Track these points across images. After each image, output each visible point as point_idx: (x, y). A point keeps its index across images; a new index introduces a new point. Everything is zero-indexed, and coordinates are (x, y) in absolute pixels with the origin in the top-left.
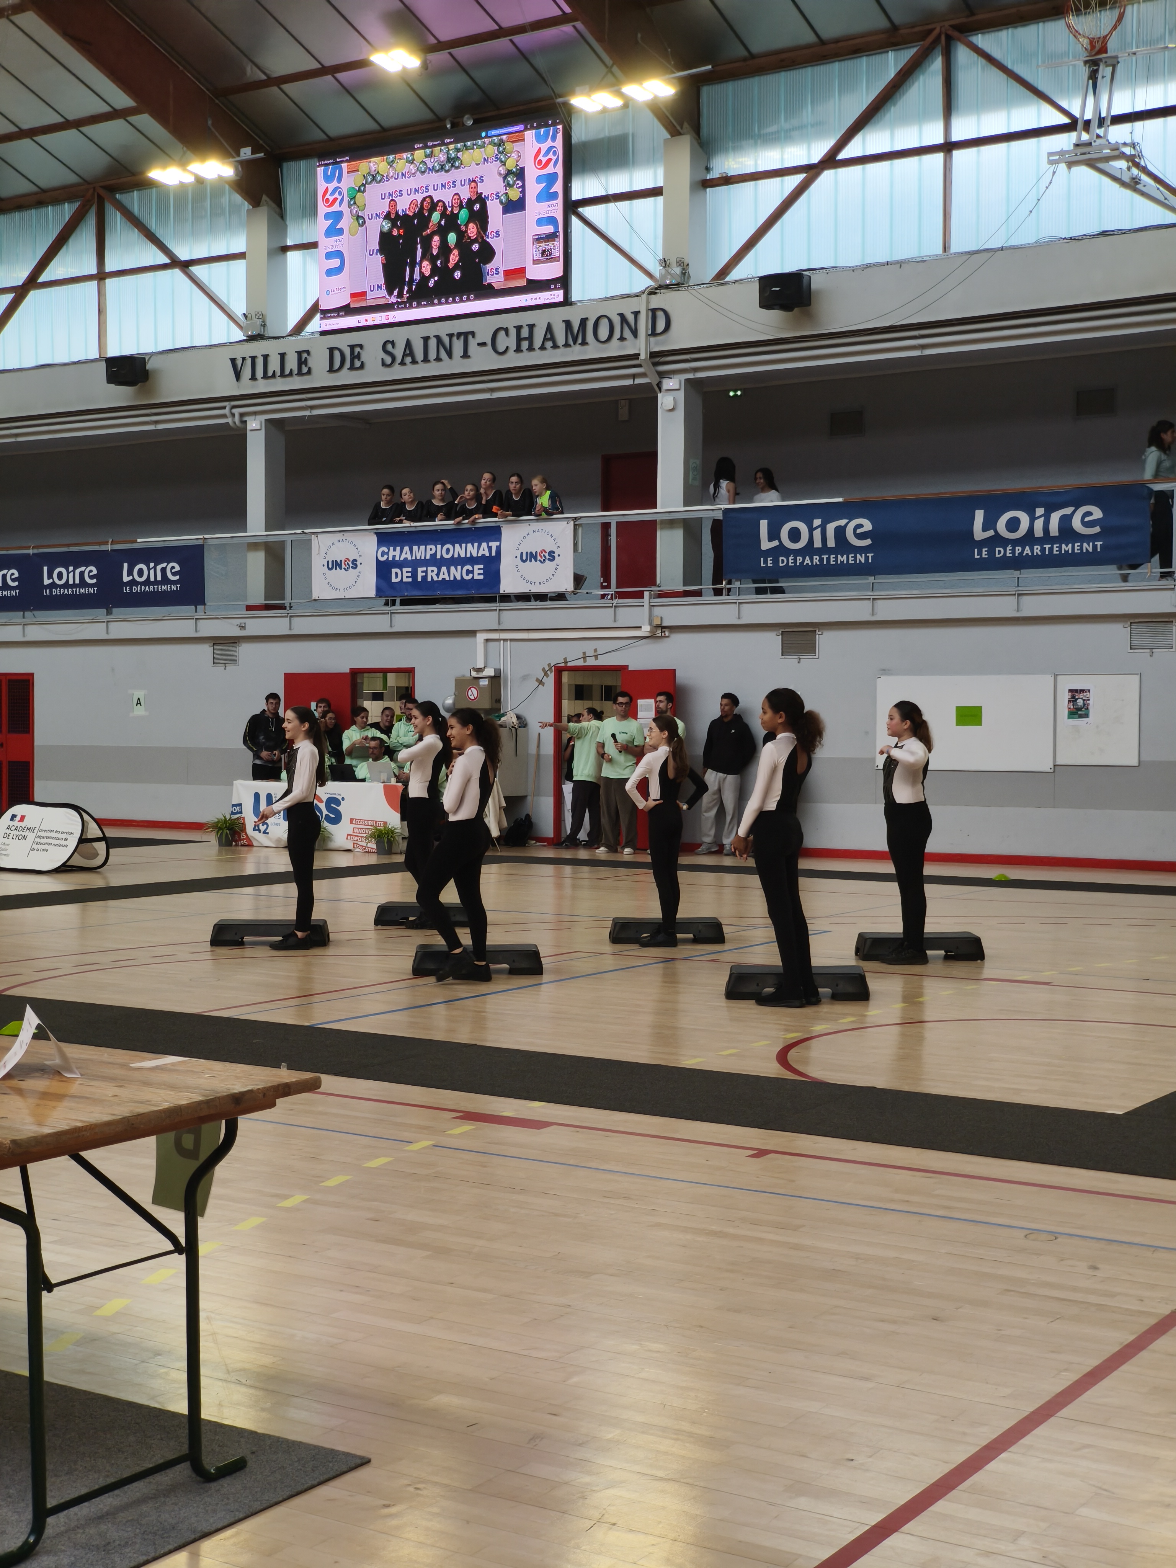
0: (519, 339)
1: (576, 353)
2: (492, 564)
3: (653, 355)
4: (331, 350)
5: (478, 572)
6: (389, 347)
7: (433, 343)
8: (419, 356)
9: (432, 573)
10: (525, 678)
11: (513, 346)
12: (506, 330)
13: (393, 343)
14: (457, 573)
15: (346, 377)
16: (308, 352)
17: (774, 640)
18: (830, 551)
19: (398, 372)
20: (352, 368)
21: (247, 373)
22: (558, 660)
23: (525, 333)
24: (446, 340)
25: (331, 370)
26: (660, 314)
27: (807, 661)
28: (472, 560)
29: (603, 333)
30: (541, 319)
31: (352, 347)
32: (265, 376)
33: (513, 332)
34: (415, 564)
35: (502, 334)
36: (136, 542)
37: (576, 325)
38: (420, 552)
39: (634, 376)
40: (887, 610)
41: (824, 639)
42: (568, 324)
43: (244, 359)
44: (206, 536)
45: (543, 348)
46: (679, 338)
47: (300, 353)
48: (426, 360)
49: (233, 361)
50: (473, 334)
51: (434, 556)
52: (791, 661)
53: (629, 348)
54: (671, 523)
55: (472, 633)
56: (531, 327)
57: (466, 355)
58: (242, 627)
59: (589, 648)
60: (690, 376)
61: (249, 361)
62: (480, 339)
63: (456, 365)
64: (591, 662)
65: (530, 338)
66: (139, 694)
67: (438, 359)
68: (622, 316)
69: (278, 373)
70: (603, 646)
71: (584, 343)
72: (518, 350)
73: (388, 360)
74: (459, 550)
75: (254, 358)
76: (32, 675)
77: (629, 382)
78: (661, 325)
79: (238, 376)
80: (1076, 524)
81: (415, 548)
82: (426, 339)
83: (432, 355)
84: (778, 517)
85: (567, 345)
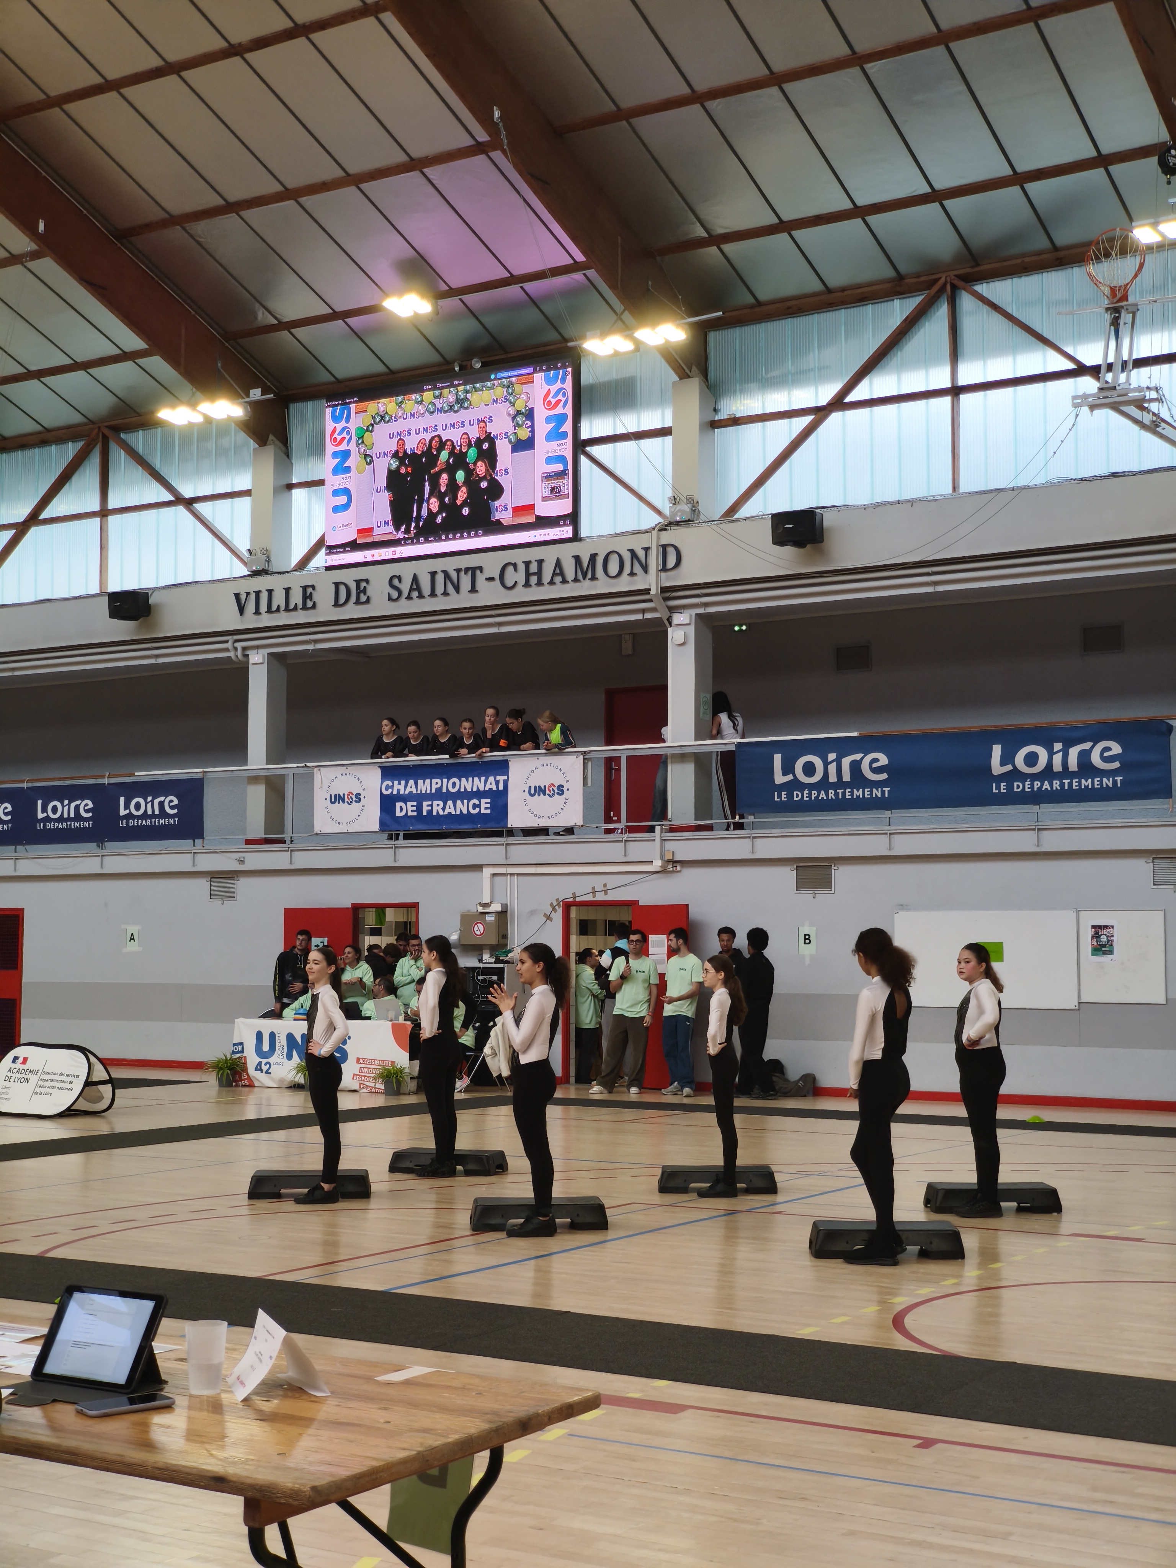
0: (528, 575)
1: (586, 588)
2: (499, 798)
3: (664, 590)
4: (337, 585)
5: (485, 807)
6: (396, 582)
7: (440, 578)
8: (426, 590)
9: (437, 807)
10: (532, 913)
11: (522, 580)
12: (515, 565)
13: (399, 578)
14: (463, 807)
15: (352, 611)
16: (313, 587)
17: (789, 875)
18: (845, 785)
19: (404, 607)
20: (358, 602)
21: (251, 607)
22: (567, 895)
23: (534, 568)
24: (454, 575)
25: (336, 604)
26: (671, 550)
27: (823, 896)
28: (479, 794)
29: (613, 568)
30: (550, 555)
31: (358, 582)
32: (269, 611)
33: (522, 567)
34: (420, 798)
35: (510, 570)
36: (133, 775)
37: (585, 561)
38: (425, 786)
39: (644, 611)
40: (904, 845)
41: (840, 875)
42: (577, 559)
43: (248, 594)
44: (206, 770)
45: (552, 583)
46: (689, 574)
47: (304, 588)
48: (433, 594)
49: (237, 596)
50: (481, 569)
51: (439, 790)
52: (806, 896)
53: (639, 584)
54: (682, 757)
55: (478, 868)
56: (540, 562)
57: (473, 590)
58: (241, 862)
59: (598, 882)
60: (701, 611)
61: (253, 596)
62: (487, 573)
63: (464, 600)
64: (600, 897)
65: (539, 573)
66: (133, 929)
67: (446, 594)
68: (632, 552)
69: (283, 607)
70: (612, 881)
71: (594, 578)
72: (527, 584)
73: (395, 594)
74: (465, 784)
75: (258, 593)
76: (22, 910)
77: (639, 617)
78: (671, 561)
79: (242, 610)
80: (1096, 759)
81: (420, 782)
82: (433, 574)
83: (439, 589)
84: (792, 751)
85: (576, 580)
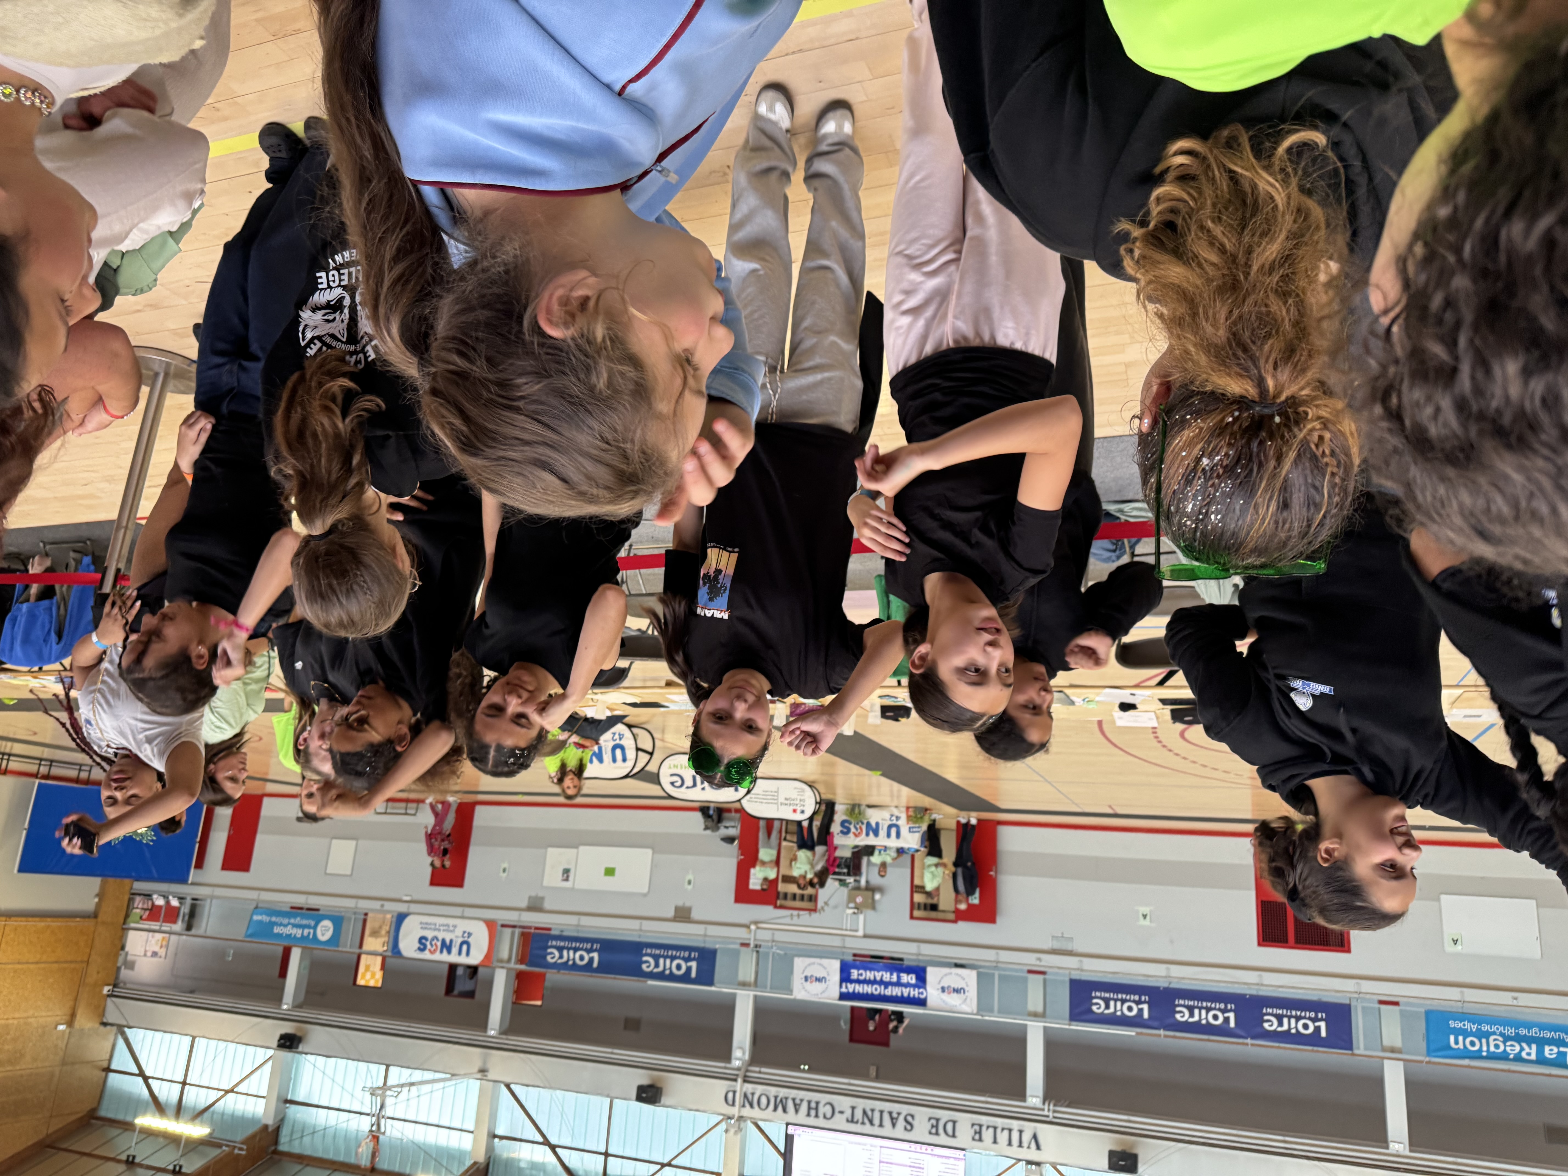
1: (783, 1092)
2: (845, 978)
5: (855, 973)
6: (909, 1127)
9: (887, 976)
10: (836, 907)
13: (906, 1129)
14: (870, 975)
15: (944, 1115)
16: (973, 1139)
17: (695, 915)
20: (938, 1120)
21: (1026, 1137)
22: (815, 915)
24: (866, 1121)
25: (954, 1122)
26: (730, 1102)
27: (680, 903)
28: (858, 982)
31: (937, 1134)
32: (1010, 1130)
36: (1138, 1034)
37: (780, 1108)
41: (671, 914)
42: (785, 1110)
43: (1029, 1147)
45: (802, 1100)
46: (721, 1086)
47: (980, 1140)
49: (1038, 1148)
52: (688, 904)
53: (749, 1087)
54: (744, 985)
55: (865, 936)
60: (728, 1065)
61: (1025, 1144)
62: (844, 1116)
63: (861, 1104)
64: (795, 913)
65: (809, 1108)
66: (1142, 922)
68: (751, 1106)
70: (788, 920)
74: (868, 989)
76: (1259, 944)
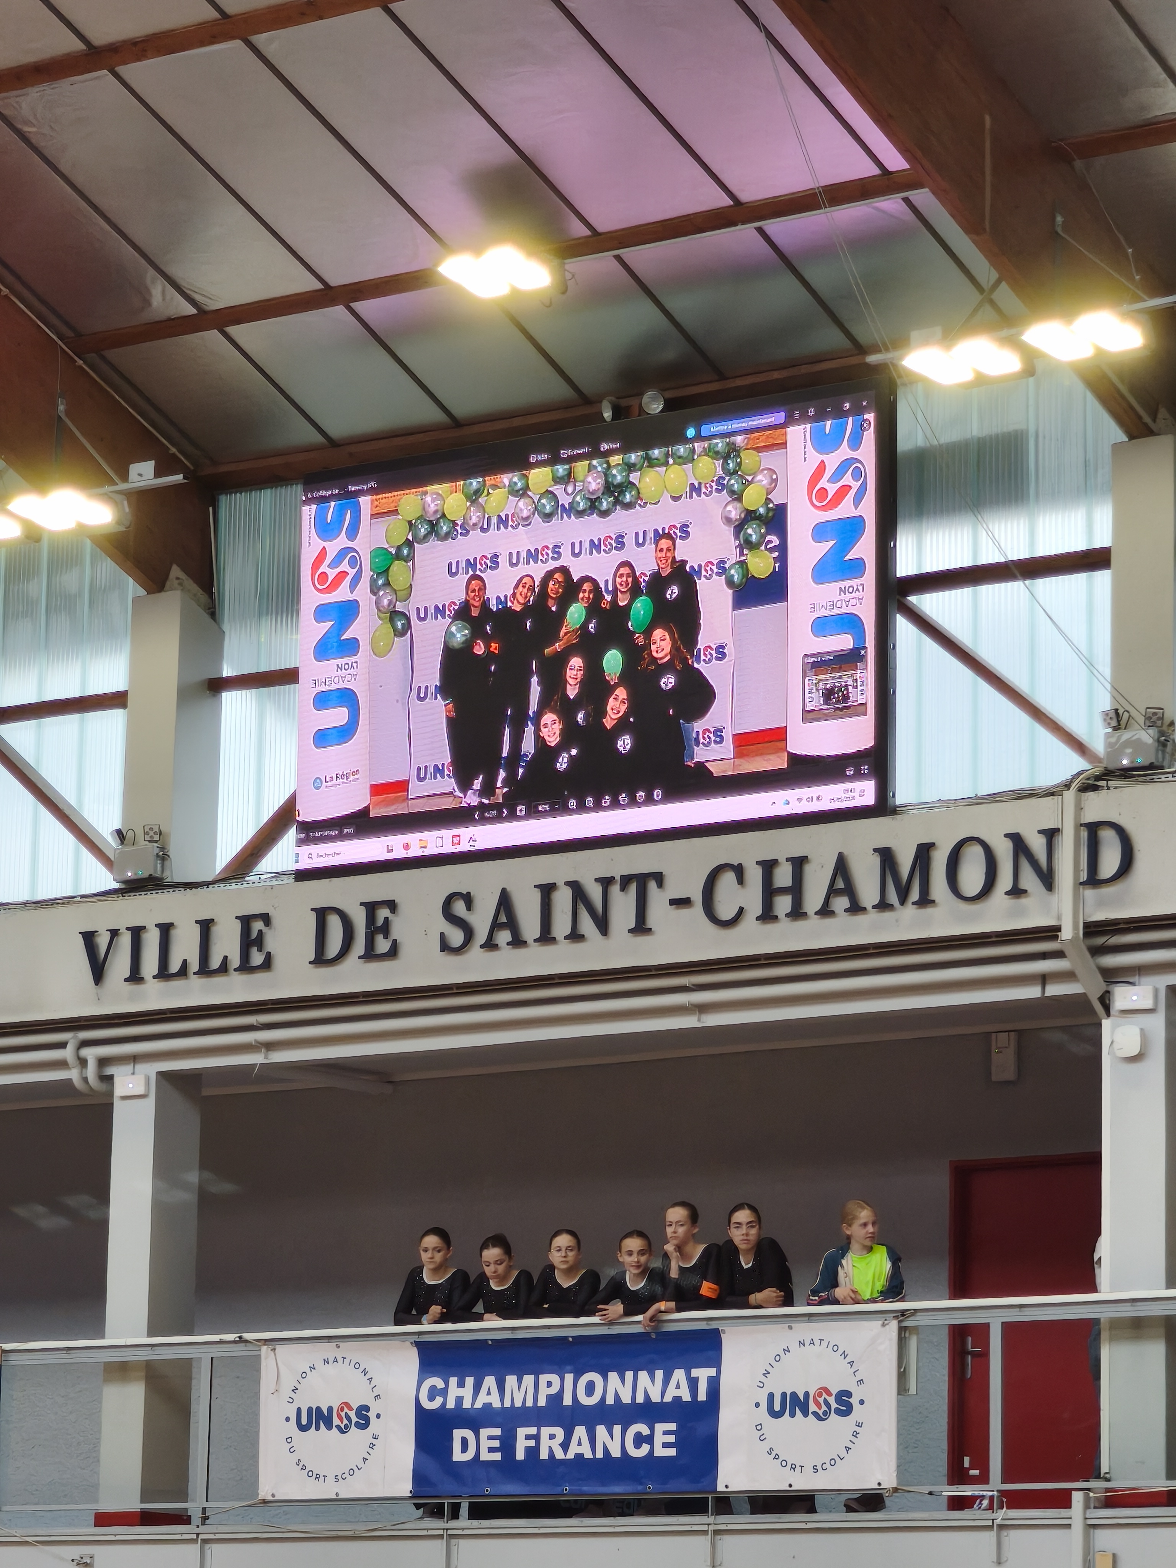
0: (770, 892)
2: (698, 1421)
3: (1092, 929)
4: (322, 914)
5: (663, 1441)
6: (459, 908)
7: (563, 899)
8: (530, 927)
9: (551, 1441)
11: (755, 907)
12: (739, 871)
13: (468, 899)
14: (611, 1441)
16: (266, 918)
19: (477, 966)
20: (370, 955)
23: (783, 877)
24: (595, 893)
25: (320, 960)
26: (1108, 836)
28: (650, 1412)
29: (972, 877)
30: (821, 846)
31: (371, 908)
32: (163, 974)
33: (754, 875)
34: (509, 1420)
35: (728, 879)
37: (905, 861)
38: (522, 1390)
39: (1044, 979)
42: (887, 856)
43: (114, 933)
44: (8, 1345)
45: (825, 911)
47: (246, 921)
48: (546, 937)
49: (89, 938)
50: (659, 878)
51: (556, 1399)
54: (1135, 1327)
56: (799, 863)
57: (641, 927)
61: (126, 940)
62: (674, 890)
65: (796, 890)
67: (575, 936)
68: (1018, 841)
69: (194, 966)
71: (925, 901)
72: (768, 915)
73: (456, 937)
74: (618, 1387)
75: (137, 932)
77: (1032, 992)
78: (1110, 862)
79: (98, 971)
81: (511, 1380)
82: (547, 890)
83: (561, 925)
85: (883, 905)
